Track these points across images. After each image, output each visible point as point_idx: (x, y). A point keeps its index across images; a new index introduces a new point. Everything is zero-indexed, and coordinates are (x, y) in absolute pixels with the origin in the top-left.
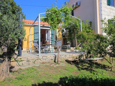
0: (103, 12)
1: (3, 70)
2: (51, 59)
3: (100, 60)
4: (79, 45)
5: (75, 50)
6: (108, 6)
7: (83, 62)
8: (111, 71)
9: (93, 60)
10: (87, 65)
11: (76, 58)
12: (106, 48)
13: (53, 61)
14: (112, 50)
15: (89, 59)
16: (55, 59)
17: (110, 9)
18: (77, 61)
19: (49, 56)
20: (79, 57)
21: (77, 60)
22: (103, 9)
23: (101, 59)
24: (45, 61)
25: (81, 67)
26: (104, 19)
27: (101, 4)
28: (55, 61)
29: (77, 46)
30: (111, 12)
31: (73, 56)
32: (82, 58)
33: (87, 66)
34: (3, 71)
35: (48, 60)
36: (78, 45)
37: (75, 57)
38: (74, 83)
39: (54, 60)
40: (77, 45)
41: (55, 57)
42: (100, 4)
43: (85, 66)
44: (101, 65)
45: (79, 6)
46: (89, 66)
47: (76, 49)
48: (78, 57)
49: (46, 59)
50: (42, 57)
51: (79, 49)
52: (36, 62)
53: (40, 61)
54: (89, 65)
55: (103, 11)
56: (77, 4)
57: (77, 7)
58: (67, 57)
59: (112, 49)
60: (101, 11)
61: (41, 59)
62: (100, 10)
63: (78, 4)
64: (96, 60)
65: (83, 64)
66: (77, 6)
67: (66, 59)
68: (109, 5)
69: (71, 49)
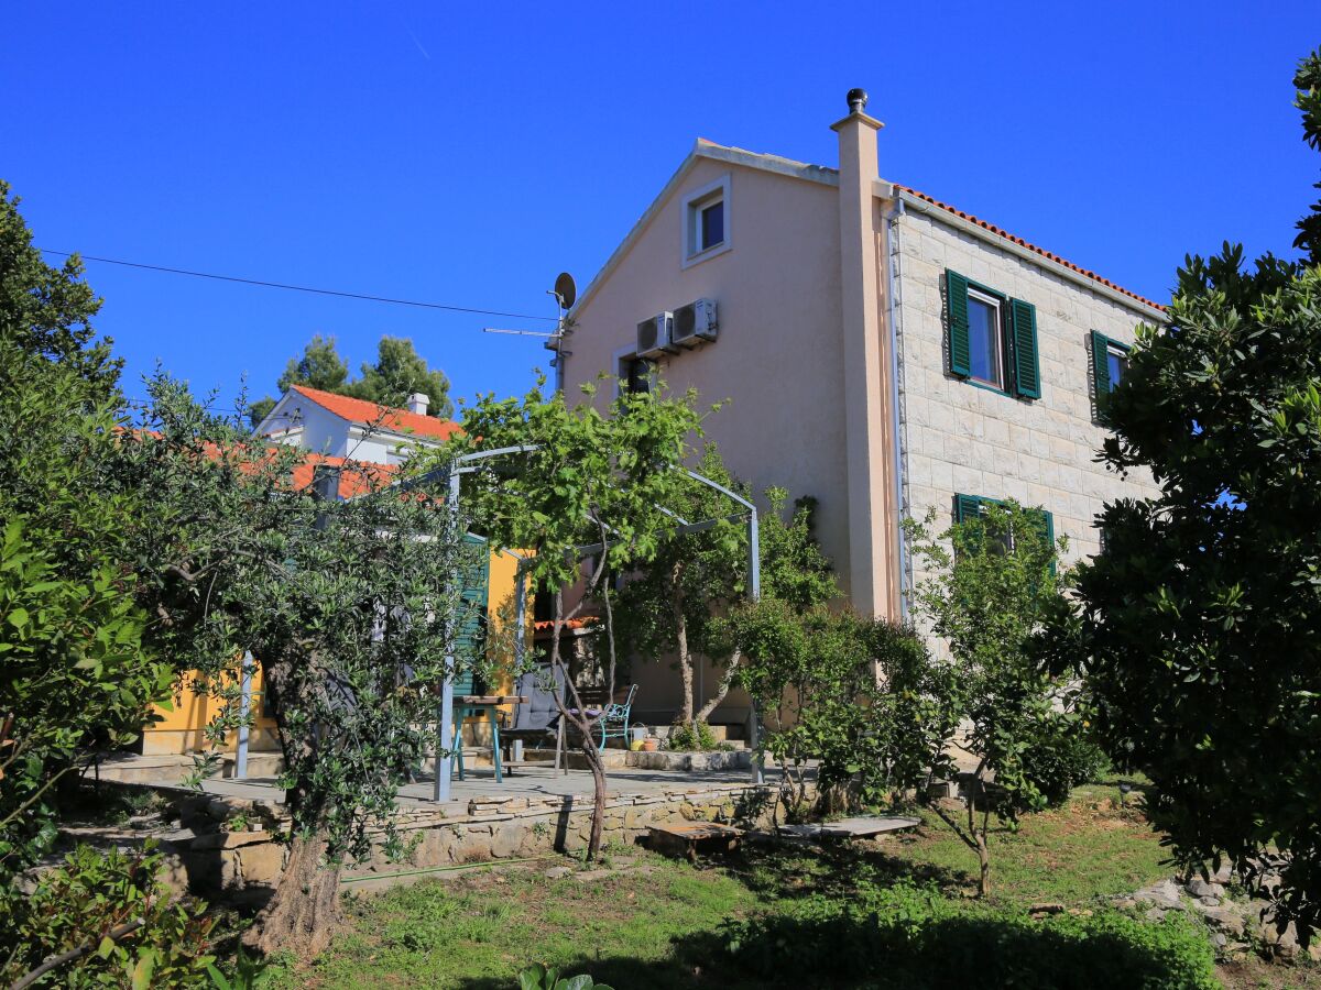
0: (914, 437)
1: (311, 885)
2: (529, 823)
3: (894, 832)
4: (707, 711)
5: (676, 758)
6: (954, 383)
7: (772, 845)
8: (976, 898)
9: (846, 835)
10: (812, 866)
11: (717, 820)
12: (945, 736)
13: (547, 841)
14: (982, 755)
15: (817, 828)
16: (562, 827)
17: (969, 407)
18: (732, 844)
19: (517, 802)
20: (738, 815)
21: (731, 836)
22: (914, 405)
23: (907, 829)
24: (483, 842)
25: (770, 879)
26: (927, 520)
27: (900, 363)
28: (559, 846)
29: (695, 719)
30: (978, 432)
31: (694, 799)
32: (762, 823)
33: (814, 876)
34: (306, 892)
35: (509, 832)
36: (697, 709)
37: (711, 813)
38: (780, 943)
39: (554, 830)
40: (689, 708)
41: (564, 814)
42: (895, 364)
43: (797, 873)
44: (909, 864)
45: (707, 340)
46: (826, 878)
47: (685, 742)
48: (730, 812)
49: (495, 826)
50: (465, 811)
51: (707, 747)
52: (421, 849)
53: (455, 843)
54: (826, 871)
55: (912, 428)
56: (685, 317)
57: (682, 346)
58: (649, 811)
59: (982, 744)
60: (902, 422)
61: (463, 829)
62: (895, 418)
63: (701, 324)
64: (871, 836)
65: (778, 865)
66: (688, 339)
67: (639, 823)
68: (961, 378)
69: (637, 743)
